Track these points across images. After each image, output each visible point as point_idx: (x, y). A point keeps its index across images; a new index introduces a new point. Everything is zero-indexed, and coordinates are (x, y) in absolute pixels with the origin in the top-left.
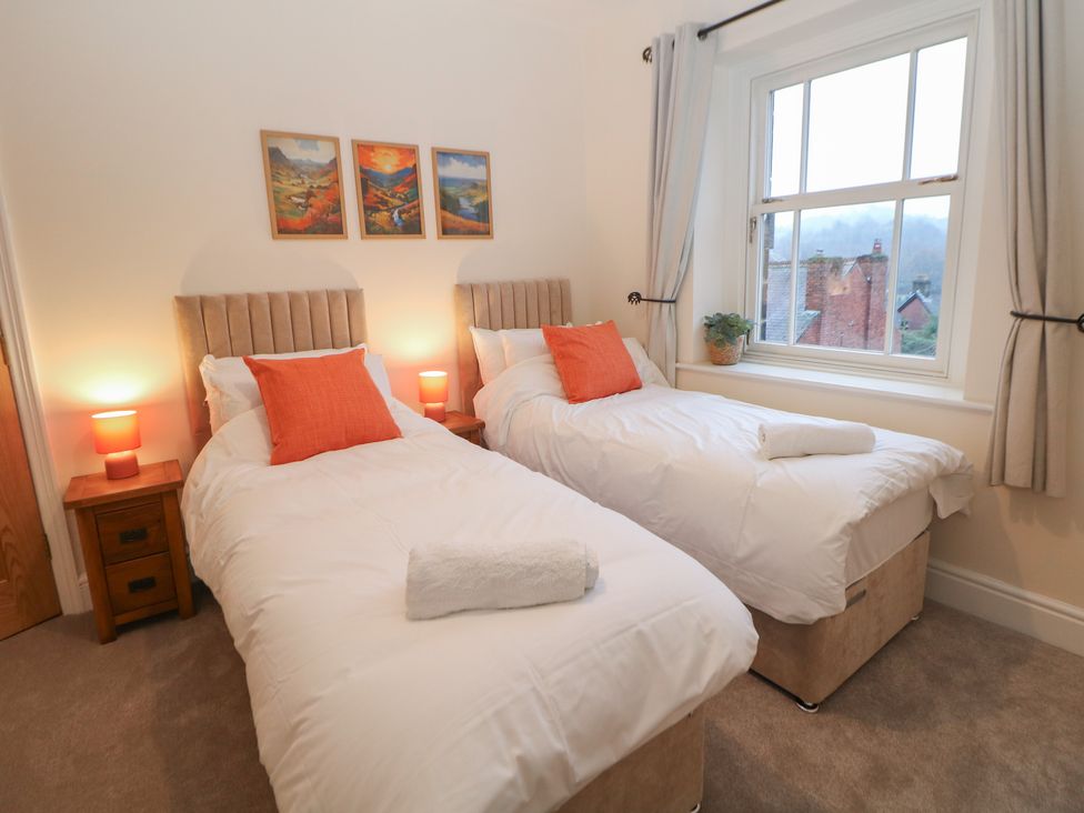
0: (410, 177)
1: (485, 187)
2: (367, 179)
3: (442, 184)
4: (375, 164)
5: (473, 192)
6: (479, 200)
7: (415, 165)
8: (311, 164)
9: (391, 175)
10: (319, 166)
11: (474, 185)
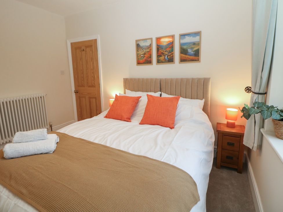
0: (171, 45)
1: (198, 44)
2: (159, 48)
3: (181, 45)
4: (161, 43)
5: (193, 46)
6: (195, 49)
7: (173, 41)
8: (146, 46)
9: (166, 45)
10: (147, 46)
11: (194, 44)
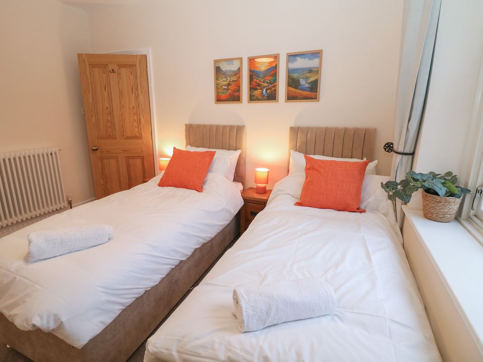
0: (273, 71)
1: (316, 71)
2: (253, 75)
3: (290, 72)
4: (257, 67)
5: (308, 75)
6: (312, 79)
7: (276, 65)
8: (231, 71)
9: (264, 71)
10: (234, 72)
11: (310, 71)
